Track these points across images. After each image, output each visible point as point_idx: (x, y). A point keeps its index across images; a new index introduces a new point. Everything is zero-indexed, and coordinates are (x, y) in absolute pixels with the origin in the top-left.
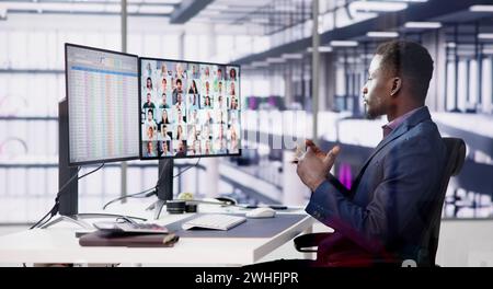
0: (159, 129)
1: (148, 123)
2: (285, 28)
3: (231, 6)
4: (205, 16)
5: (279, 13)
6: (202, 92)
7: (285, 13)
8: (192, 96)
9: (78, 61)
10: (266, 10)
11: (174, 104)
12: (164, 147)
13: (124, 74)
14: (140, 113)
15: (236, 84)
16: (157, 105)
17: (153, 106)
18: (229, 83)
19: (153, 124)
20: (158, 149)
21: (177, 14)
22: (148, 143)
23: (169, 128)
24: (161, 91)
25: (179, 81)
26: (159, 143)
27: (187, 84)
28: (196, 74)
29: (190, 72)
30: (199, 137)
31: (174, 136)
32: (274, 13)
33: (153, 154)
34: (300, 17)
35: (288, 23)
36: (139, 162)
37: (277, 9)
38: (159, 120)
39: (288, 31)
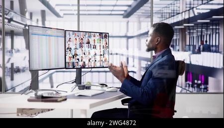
0: (73, 57)
1: (69, 55)
2: (167, 18)
3: (146, 11)
4: (136, 15)
5: (165, 13)
6: (92, 43)
7: (167, 13)
8: (87, 45)
9: (35, 32)
10: (160, 12)
11: (80, 48)
12: (76, 64)
13: (57, 37)
14: (65, 51)
15: (107, 40)
16: (73, 48)
17: (71, 49)
18: (104, 40)
19: (71, 55)
20: (73, 65)
21: (126, 14)
22: (69, 63)
23: (78, 57)
24: (75, 43)
25: (82, 39)
26: (73, 63)
27: (85, 40)
28: (90, 37)
29: (87, 36)
30: (91, 61)
31: (80, 60)
32: (162, 13)
33: (71, 67)
34: (173, 14)
35: (168, 17)
36: (65, 70)
37: (164, 11)
38: (74, 54)
39: (168, 20)
